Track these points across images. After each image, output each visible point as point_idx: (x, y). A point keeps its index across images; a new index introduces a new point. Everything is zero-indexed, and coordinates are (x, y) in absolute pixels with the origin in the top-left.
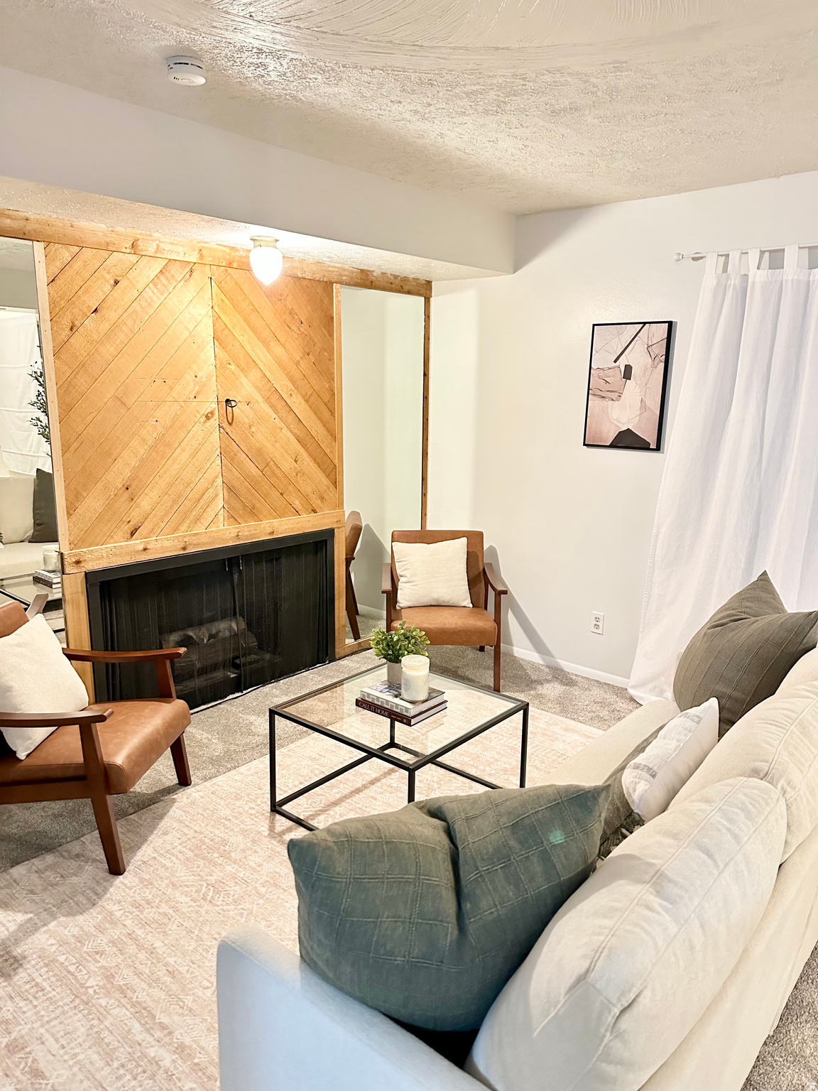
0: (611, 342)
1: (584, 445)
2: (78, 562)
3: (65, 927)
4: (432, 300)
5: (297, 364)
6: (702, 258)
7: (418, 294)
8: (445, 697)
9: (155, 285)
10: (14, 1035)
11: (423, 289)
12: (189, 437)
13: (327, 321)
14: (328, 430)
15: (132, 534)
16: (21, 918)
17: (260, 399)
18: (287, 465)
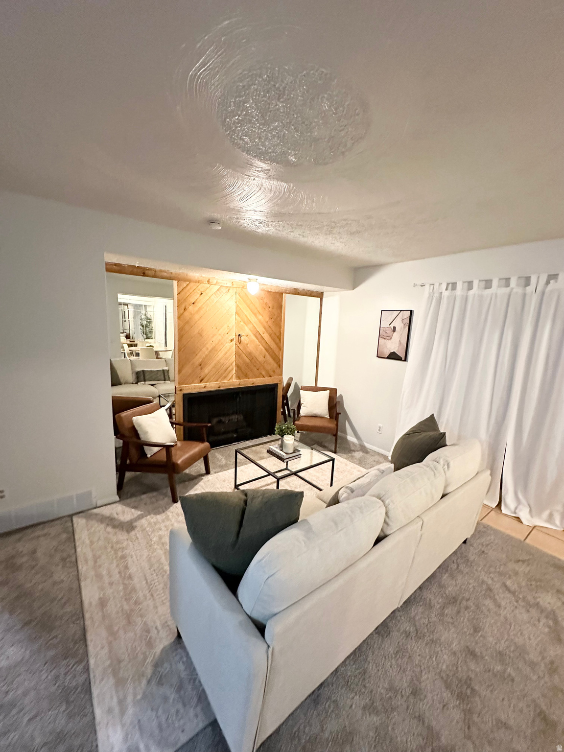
0: (388, 318)
1: (377, 357)
2: (181, 390)
3: (152, 518)
4: (323, 299)
5: (267, 322)
6: (424, 285)
7: (318, 297)
8: (301, 453)
9: (215, 295)
10: (124, 553)
11: (320, 295)
12: (224, 348)
13: (280, 307)
14: (278, 346)
15: (201, 381)
16: (139, 513)
17: (252, 335)
18: (261, 359)
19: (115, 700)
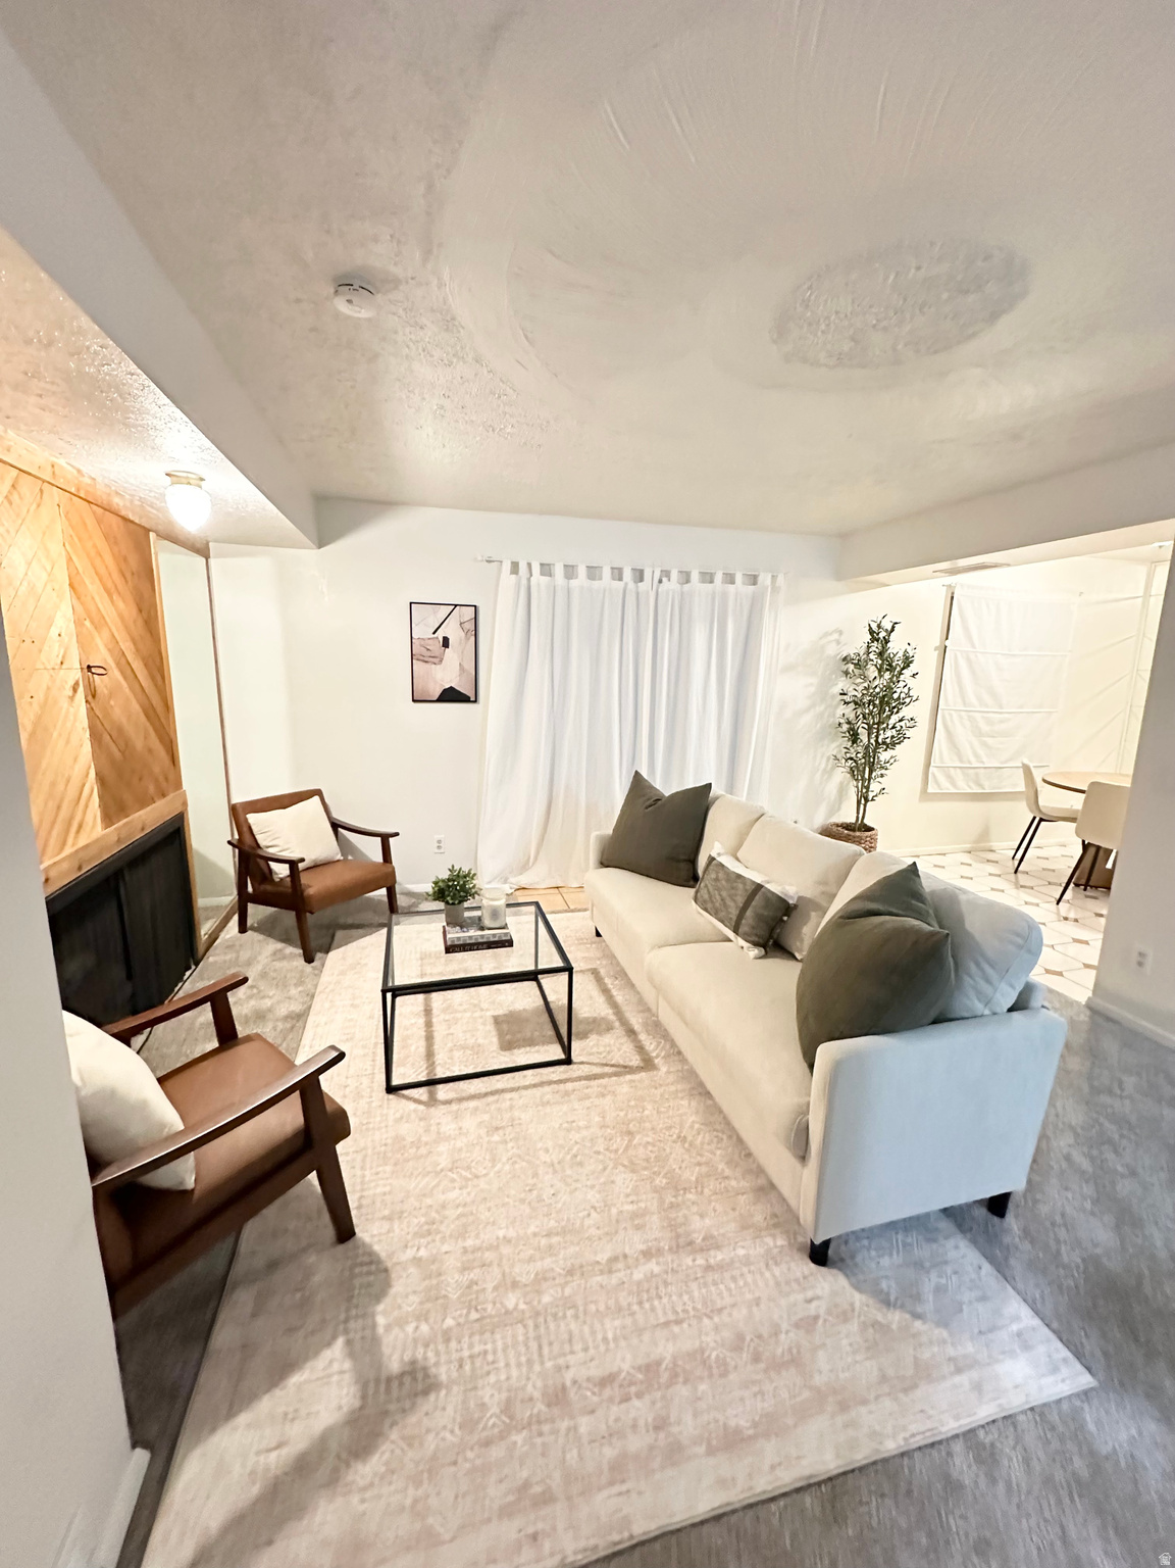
0: (428, 618)
1: (413, 700)
4: (212, 561)
5: (135, 622)
11: (204, 549)
12: (62, 717)
14: (162, 697)
17: (113, 665)
18: (140, 743)
19: (957, 1379)
